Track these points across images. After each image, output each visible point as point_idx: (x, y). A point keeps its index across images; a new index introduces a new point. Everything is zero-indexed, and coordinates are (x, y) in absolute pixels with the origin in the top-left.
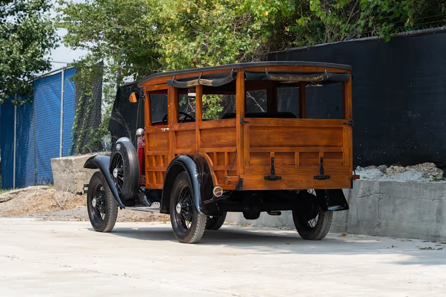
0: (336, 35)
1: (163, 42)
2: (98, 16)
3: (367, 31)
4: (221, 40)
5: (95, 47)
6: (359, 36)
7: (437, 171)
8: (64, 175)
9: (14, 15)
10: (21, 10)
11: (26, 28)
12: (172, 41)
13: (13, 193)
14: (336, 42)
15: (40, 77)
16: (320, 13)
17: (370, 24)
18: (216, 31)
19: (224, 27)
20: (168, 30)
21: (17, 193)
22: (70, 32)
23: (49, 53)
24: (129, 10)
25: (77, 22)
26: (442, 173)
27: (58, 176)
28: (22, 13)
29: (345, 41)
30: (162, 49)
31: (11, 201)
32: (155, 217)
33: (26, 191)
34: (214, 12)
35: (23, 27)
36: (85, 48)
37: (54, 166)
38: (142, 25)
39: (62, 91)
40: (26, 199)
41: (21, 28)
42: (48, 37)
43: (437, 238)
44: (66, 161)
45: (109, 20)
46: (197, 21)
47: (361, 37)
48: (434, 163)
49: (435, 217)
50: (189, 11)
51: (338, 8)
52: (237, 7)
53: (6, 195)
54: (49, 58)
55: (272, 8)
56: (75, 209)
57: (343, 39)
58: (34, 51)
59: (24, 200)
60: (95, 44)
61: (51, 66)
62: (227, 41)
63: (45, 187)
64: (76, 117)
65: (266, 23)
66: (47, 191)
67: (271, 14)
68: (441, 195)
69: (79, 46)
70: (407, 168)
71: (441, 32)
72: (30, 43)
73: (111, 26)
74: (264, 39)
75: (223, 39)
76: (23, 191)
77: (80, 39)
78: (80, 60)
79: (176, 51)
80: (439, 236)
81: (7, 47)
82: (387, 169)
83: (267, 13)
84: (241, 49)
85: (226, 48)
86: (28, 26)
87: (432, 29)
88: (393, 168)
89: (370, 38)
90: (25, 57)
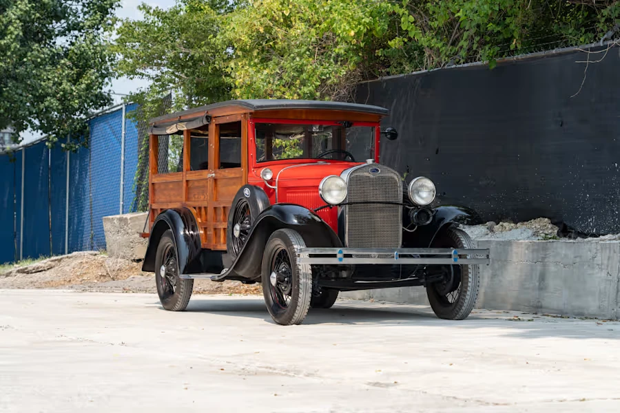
0: (436, 59)
1: (232, 69)
2: (158, 37)
3: (471, 56)
4: (299, 66)
5: (157, 76)
6: (462, 61)
7: (552, 228)
8: (118, 238)
9: (65, 35)
10: (75, 29)
11: (79, 52)
12: (243, 67)
13: (56, 260)
14: (436, 69)
15: (97, 115)
16: (413, 32)
17: (475, 47)
18: (292, 55)
19: (303, 50)
20: (239, 54)
21: (60, 260)
22: (126, 56)
23: (110, 84)
24: (196, 30)
25: (134, 44)
26: (556, 231)
27: (112, 238)
28: (76, 33)
29: (446, 67)
30: (232, 78)
31: (52, 270)
32: (223, 289)
33: (71, 257)
34: (292, 32)
35: (76, 51)
36: (144, 77)
37: (107, 226)
38: (212, 48)
39: (123, 133)
40: (69, 267)
41: (73, 51)
42: (109, 63)
43: (540, 310)
44: (120, 220)
45: (172, 42)
46: (271, 43)
47: (464, 63)
48: (548, 218)
49: (537, 284)
50: (262, 30)
51: (436, 26)
52: (318, 26)
53: (45, 263)
54: (110, 91)
55: (359, 26)
56: (128, 280)
57: (444, 65)
58: (89, 81)
59: (67, 269)
60: (159, 73)
61: (113, 100)
62: (305, 68)
63: (96, 252)
64: (138, 165)
65: (354, 45)
66: (96, 257)
67: (358, 34)
68: (543, 256)
69: (136, 74)
70: (519, 224)
71: (553, 56)
72: (85, 71)
73: (175, 50)
74: (351, 66)
75: (301, 65)
76: (68, 257)
77: (137, 66)
78: (138, 92)
79: (248, 81)
80: (541, 307)
81: (55, 77)
82: (495, 227)
83: (352, 33)
84: (323, 77)
85: (304, 76)
86: (83, 49)
87: (542, 53)
88: (502, 226)
89: (474, 63)
90: (78, 89)
